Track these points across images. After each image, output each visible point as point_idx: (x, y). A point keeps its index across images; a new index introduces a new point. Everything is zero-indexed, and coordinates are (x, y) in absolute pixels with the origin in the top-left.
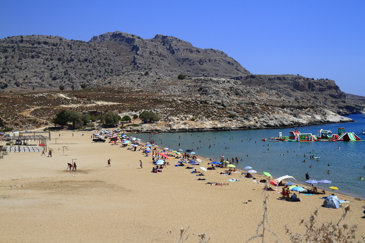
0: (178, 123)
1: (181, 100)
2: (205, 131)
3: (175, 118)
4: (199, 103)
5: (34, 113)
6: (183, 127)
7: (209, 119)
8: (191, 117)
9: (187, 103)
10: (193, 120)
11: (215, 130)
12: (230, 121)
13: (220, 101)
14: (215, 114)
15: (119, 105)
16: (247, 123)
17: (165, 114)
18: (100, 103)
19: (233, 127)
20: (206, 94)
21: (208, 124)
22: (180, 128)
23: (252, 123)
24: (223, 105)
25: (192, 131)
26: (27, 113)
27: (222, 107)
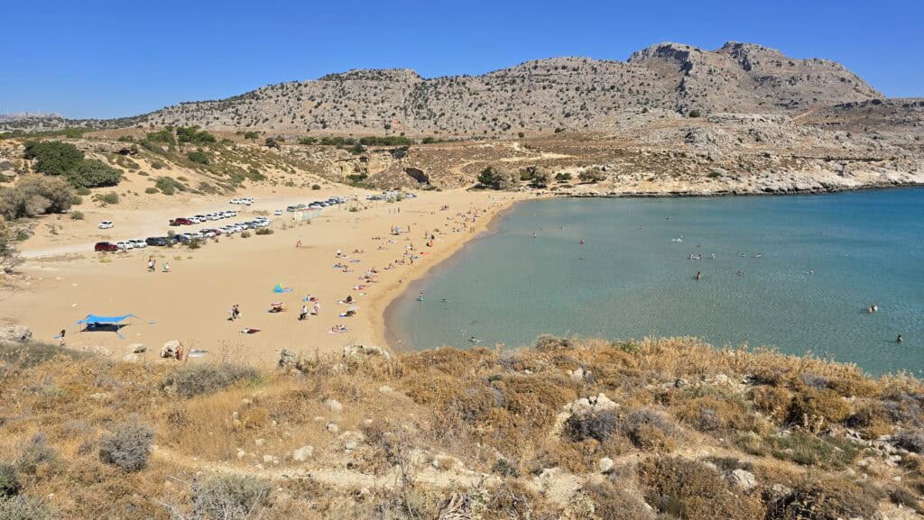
0: (627, 184)
1: (649, 152)
2: (659, 197)
3: (627, 178)
4: (672, 156)
5: (465, 170)
6: (629, 189)
7: (676, 179)
8: (651, 175)
9: (655, 155)
10: (651, 180)
11: (676, 195)
12: (707, 181)
13: (705, 153)
14: (689, 171)
15: (567, 159)
16: (733, 185)
17: (617, 171)
18: (546, 156)
19: (705, 191)
20: (692, 142)
21: (668, 185)
22: (626, 191)
23: (742, 185)
24: (709, 158)
25: (640, 196)
26: (456, 170)
27: (705, 161)
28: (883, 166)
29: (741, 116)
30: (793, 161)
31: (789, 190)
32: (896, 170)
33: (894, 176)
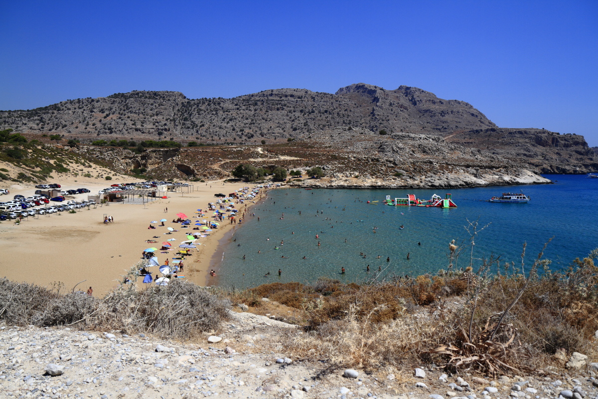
0: (340, 180)
1: (354, 157)
2: (362, 189)
3: (340, 175)
4: (370, 160)
5: (222, 166)
6: (342, 183)
7: (374, 177)
8: (357, 174)
9: (359, 160)
10: (356, 177)
11: (374, 188)
12: (394, 179)
13: (392, 159)
14: (382, 172)
15: (297, 160)
16: (410, 182)
17: (333, 170)
18: (282, 158)
19: (394, 185)
20: (383, 151)
21: (369, 181)
22: (339, 184)
23: (416, 182)
24: (394, 163)
25: (350, 188)
26: (216, 167)
27: (392, 165)
28: (500, 171)
29: (413, 135)
30: (447, 166)
31: (445, 186)
32: (508, 174)
33: (507, 178)
